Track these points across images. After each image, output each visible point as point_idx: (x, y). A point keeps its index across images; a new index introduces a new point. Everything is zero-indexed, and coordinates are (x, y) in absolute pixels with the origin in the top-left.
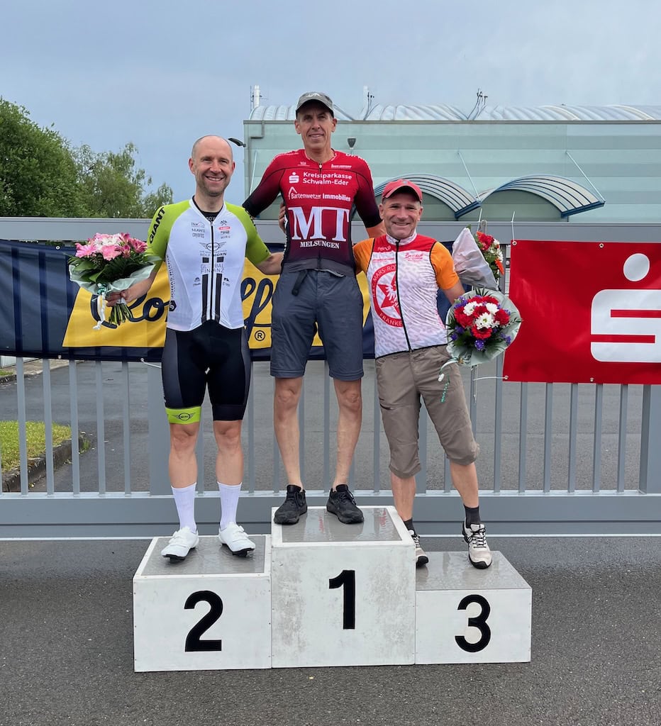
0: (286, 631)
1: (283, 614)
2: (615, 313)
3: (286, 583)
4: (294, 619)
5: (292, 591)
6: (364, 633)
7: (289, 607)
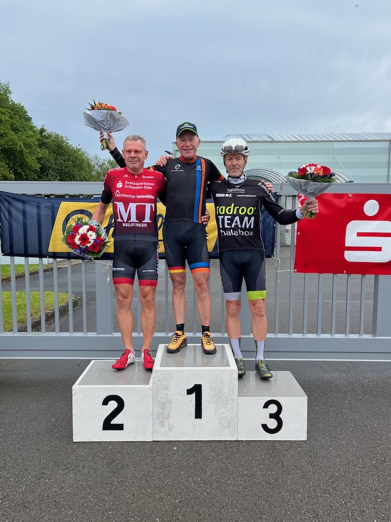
0: (161, 419)
1: (160, 409)
2: (359, 234)
3: (162, 391)
4: (166, 412)
5: (164, 396)
6: (207, 421)
7: (163, 405)
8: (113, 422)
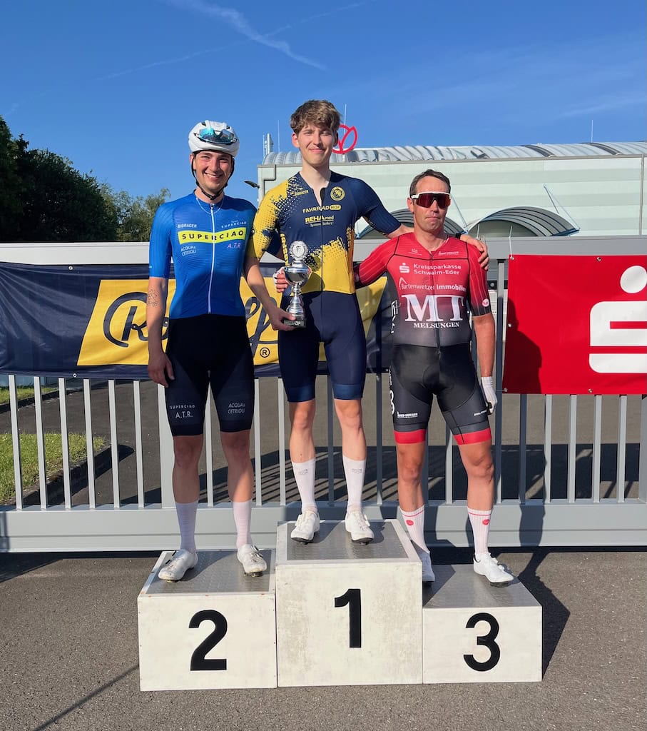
0: (292, 650)
1: (289, 632)
2: (615, 325)
6: (370, 652)
7: (295, 626)
8: (208, 656)
